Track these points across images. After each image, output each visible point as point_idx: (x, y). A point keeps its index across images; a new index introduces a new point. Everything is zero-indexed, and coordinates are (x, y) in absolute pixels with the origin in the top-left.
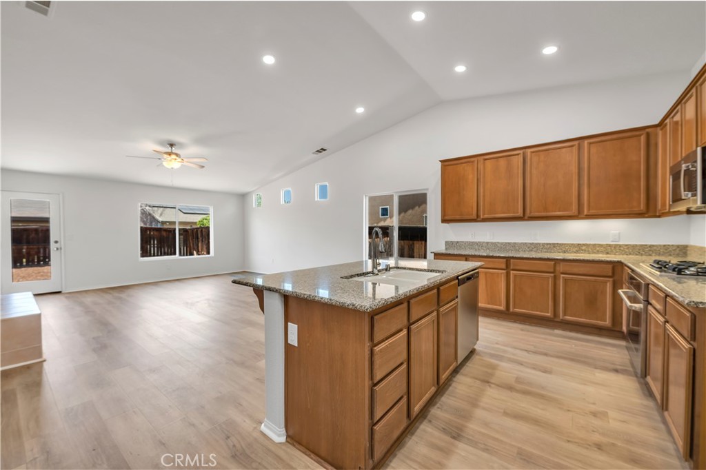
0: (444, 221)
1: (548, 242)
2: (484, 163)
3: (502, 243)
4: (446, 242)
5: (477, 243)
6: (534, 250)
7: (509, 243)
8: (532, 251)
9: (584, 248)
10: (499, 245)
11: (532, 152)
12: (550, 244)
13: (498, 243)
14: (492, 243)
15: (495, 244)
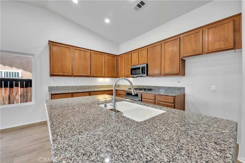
0: (52, 75)
1: (94, 85)
2: (75, 50)
3: (79, 86)
4: (49, 87)
5: (68, 87)
6: (90, 88)
7: (82, 86)
8: (89, 88)
9: (103, 86)
10: (78, 87)
11: (93, 53)
12: (94, 86)
13: (78, 86)
14: (75, 86)
15: (76, 87)
